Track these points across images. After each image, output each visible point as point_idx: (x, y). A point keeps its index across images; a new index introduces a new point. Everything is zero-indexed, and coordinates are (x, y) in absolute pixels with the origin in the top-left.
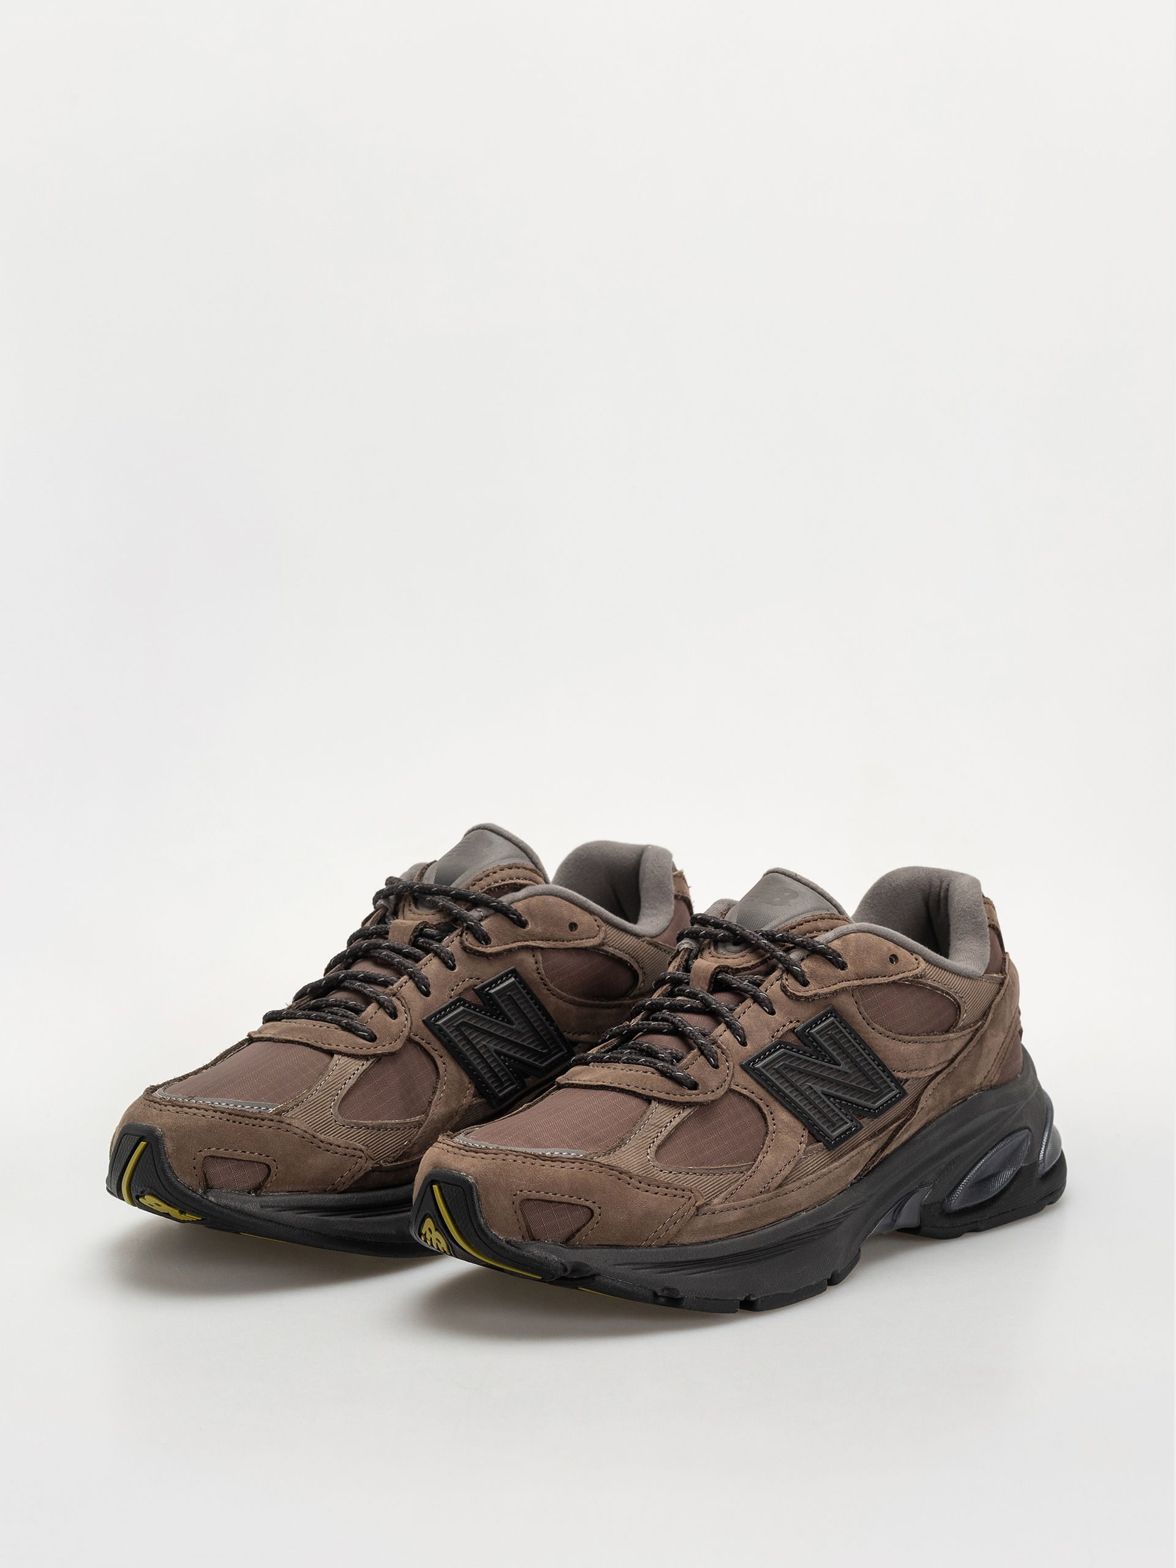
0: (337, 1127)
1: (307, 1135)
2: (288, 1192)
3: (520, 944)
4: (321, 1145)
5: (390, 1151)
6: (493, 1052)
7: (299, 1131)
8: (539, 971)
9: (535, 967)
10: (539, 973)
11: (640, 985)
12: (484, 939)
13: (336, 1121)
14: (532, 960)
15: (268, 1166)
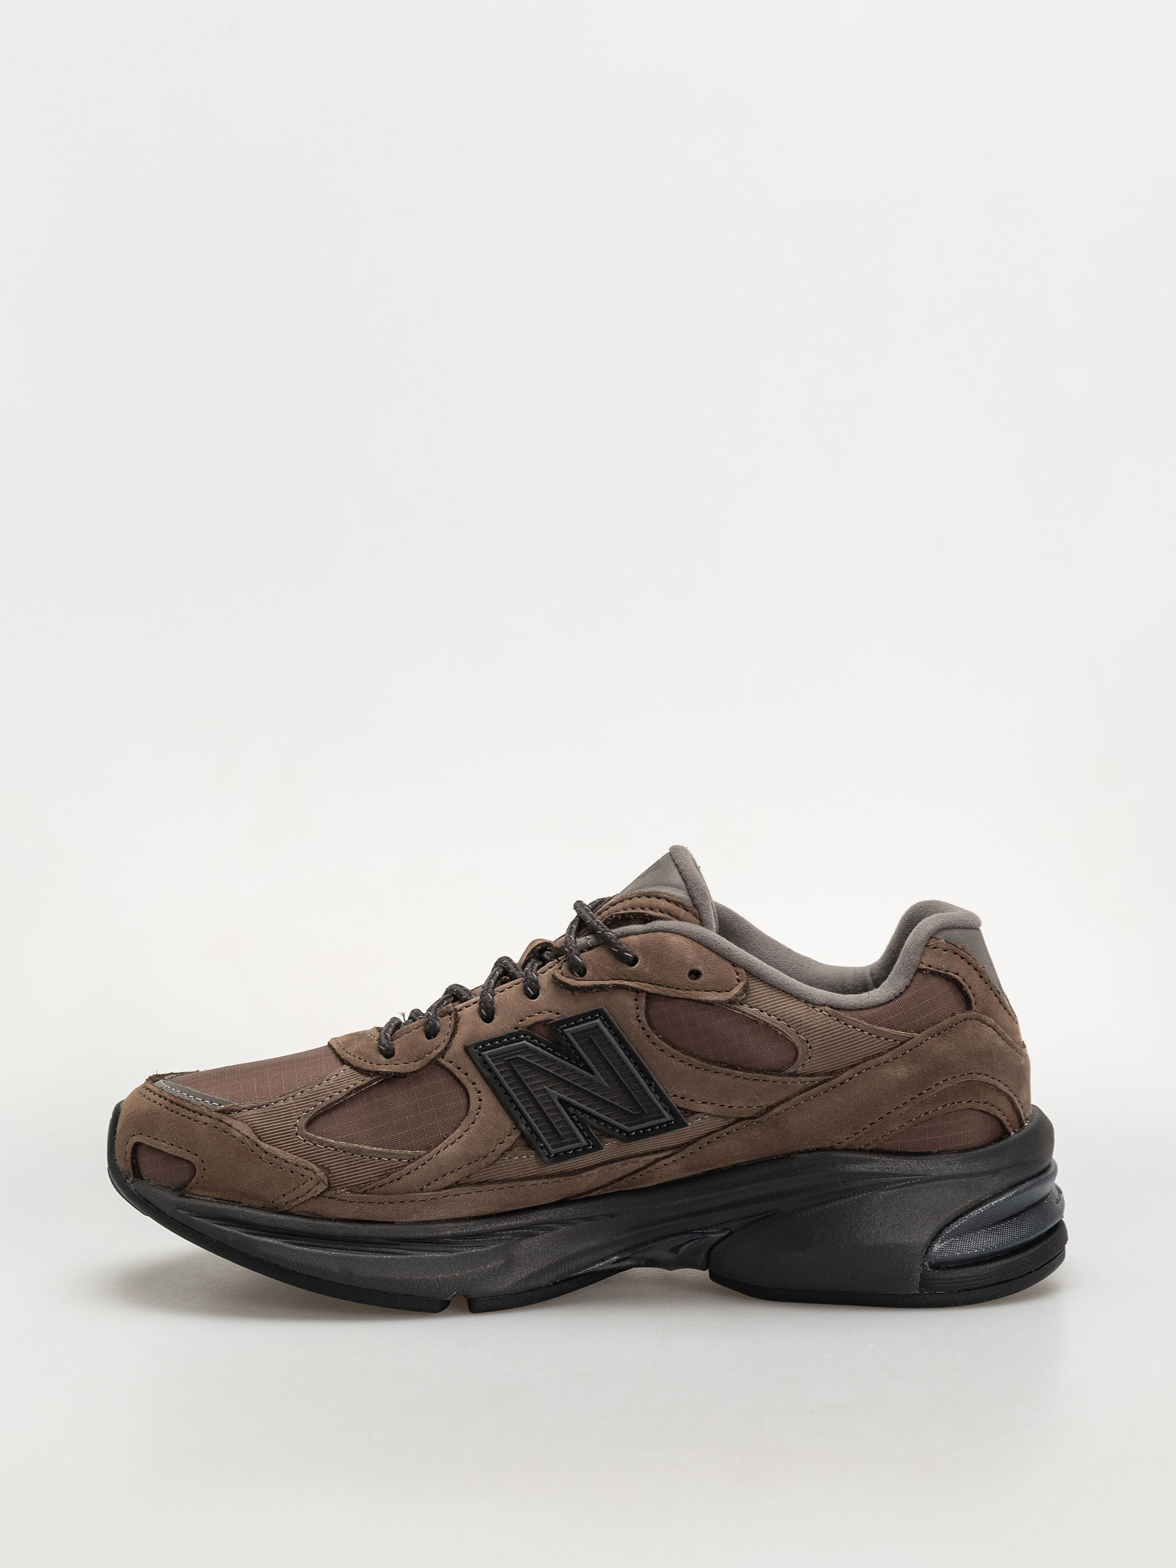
0: (297, 1140)
1: (248, 1141)
2: (216, 1199)
3: (617, 982)
4: (263, 1155)
5: (361, 1180)
6: (556, 1100)
7: (238, 1135)
8: (640, 1018)
9: (634, 1012)
10: (639, 1021)
11: (799, 1063)
12: (579, 970)
13: (297, 1134)
14: (632, 1003)
15: (194, 1166)
